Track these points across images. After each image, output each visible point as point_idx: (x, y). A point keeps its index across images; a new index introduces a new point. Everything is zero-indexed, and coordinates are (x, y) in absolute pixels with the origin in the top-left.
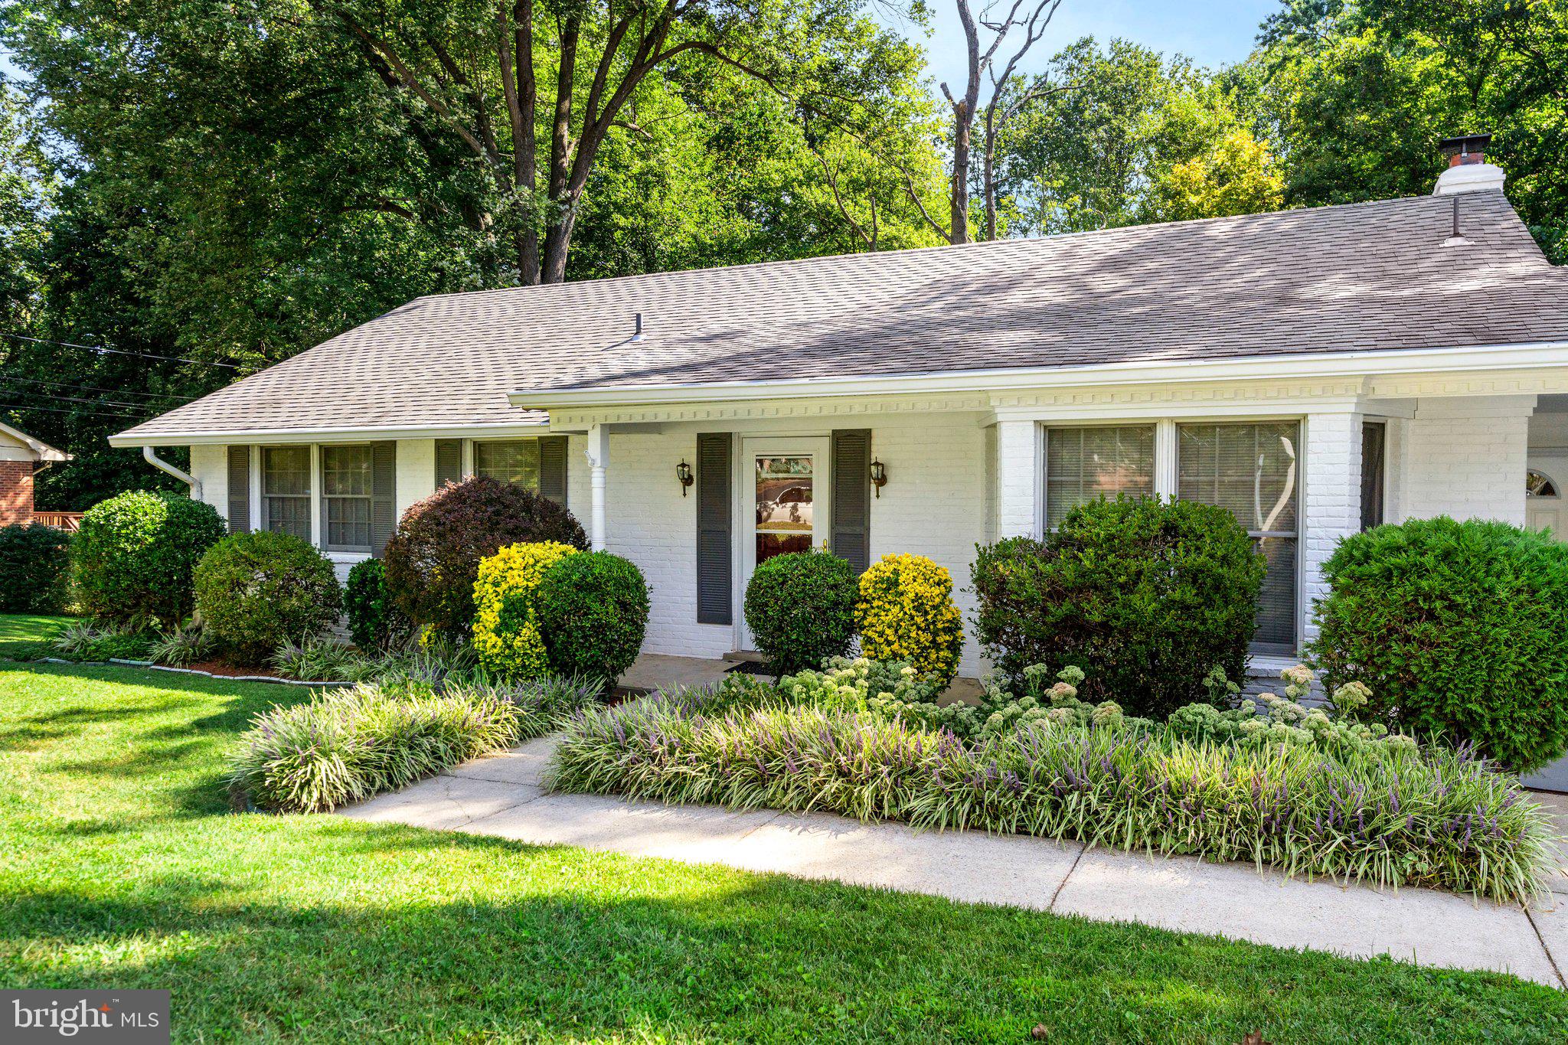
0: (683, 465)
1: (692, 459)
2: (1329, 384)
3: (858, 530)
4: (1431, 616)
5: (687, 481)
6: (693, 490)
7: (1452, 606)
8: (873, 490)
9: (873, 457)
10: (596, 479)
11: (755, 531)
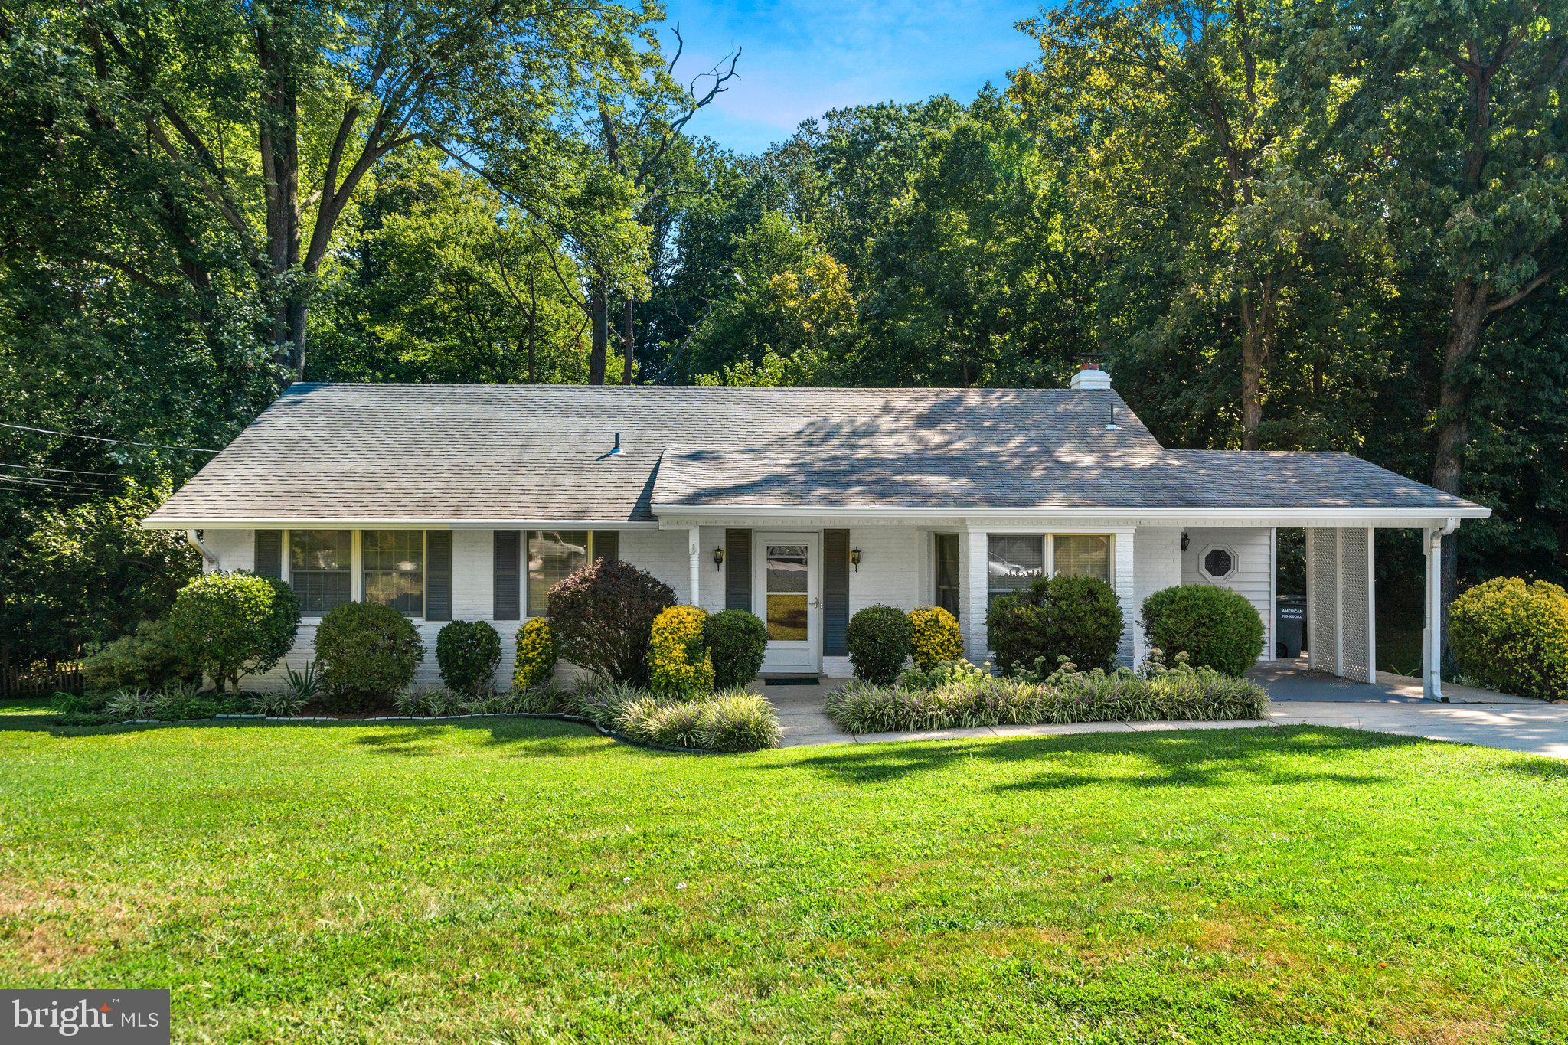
0: (718, 550)
1: (723, 546)
2: (1127, 521)
3: (842, 591)
4: (1204, 624)
5: (718, 561)
6: (723, 565)
7: (1212, 620)
8: (852, 566)
9: (852, 547)
10: (695, 562)
11: (766, 593)
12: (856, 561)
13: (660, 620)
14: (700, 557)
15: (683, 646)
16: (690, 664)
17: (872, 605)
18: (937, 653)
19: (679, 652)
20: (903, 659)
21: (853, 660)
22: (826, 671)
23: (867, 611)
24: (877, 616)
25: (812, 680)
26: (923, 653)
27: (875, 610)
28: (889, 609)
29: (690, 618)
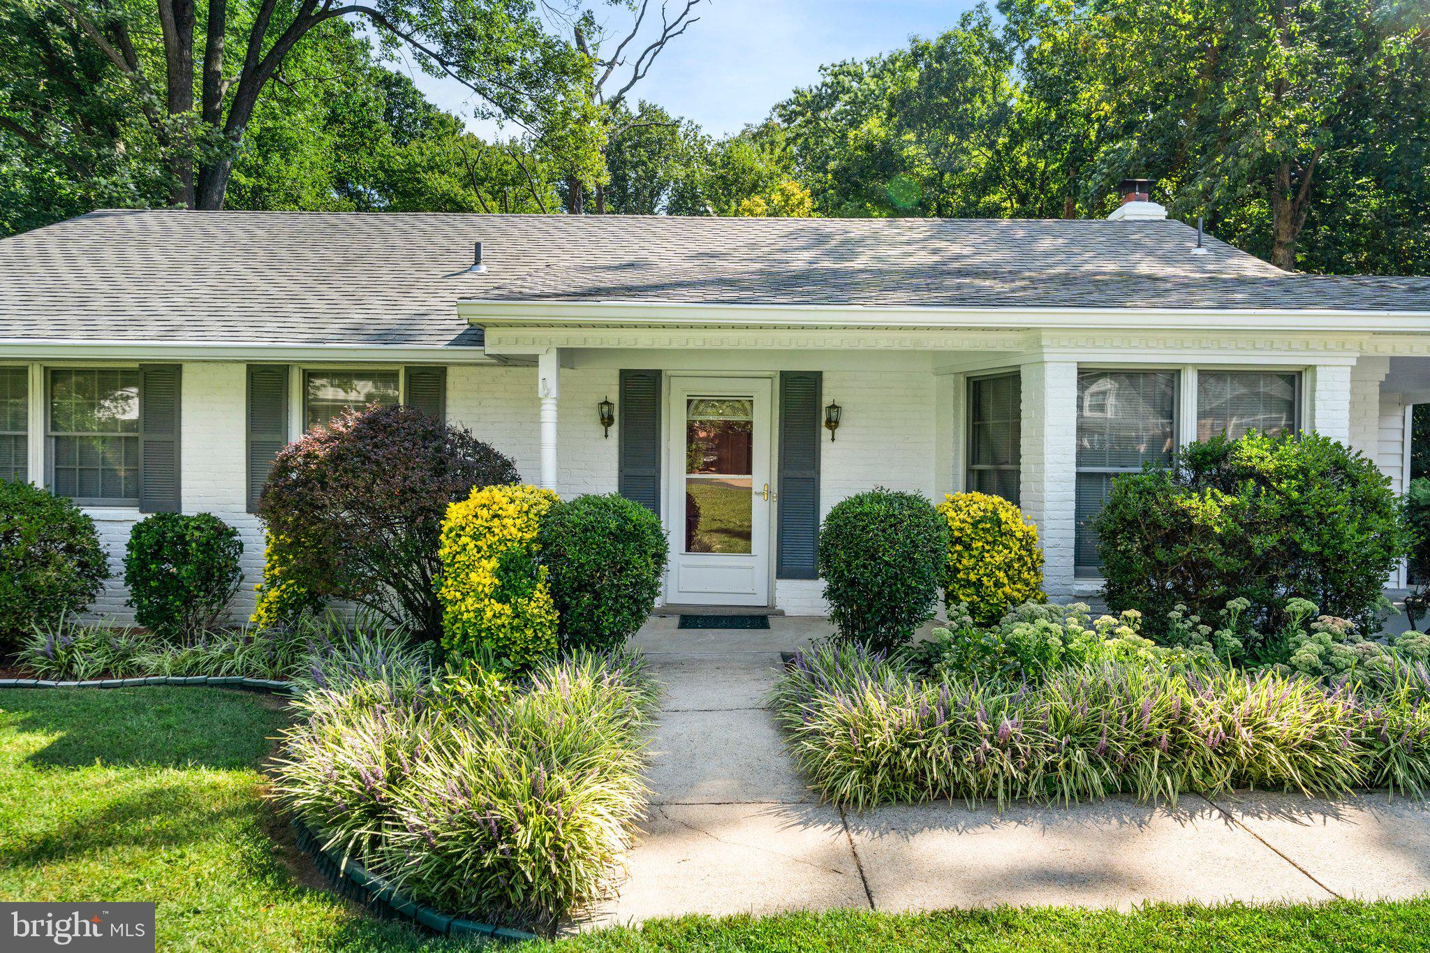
0: (606, 403)
1: (614, 398)
2: (1342, 341)
3: (808, 474)
5: (607, 421)
6: (614, 430)
8: (826, 433)
9: (826, 401)
10: (549, 412)
11: (685, 476)
12: (833, 424)
13: (456, 512)
14: (561, 405)
15: (494, 563)
16: (503, 599)
17: (867, 488)
18: (998, 584)
19: (484, 576)
20: (928, 598)
21: (831, 593)
22: (780, 605)
23: (860, 501)
24: (881, 508)
25: (756, 620)
26: (968, 583)
27: (876, 498)
28: (900, 496)
29: (512, 510)
